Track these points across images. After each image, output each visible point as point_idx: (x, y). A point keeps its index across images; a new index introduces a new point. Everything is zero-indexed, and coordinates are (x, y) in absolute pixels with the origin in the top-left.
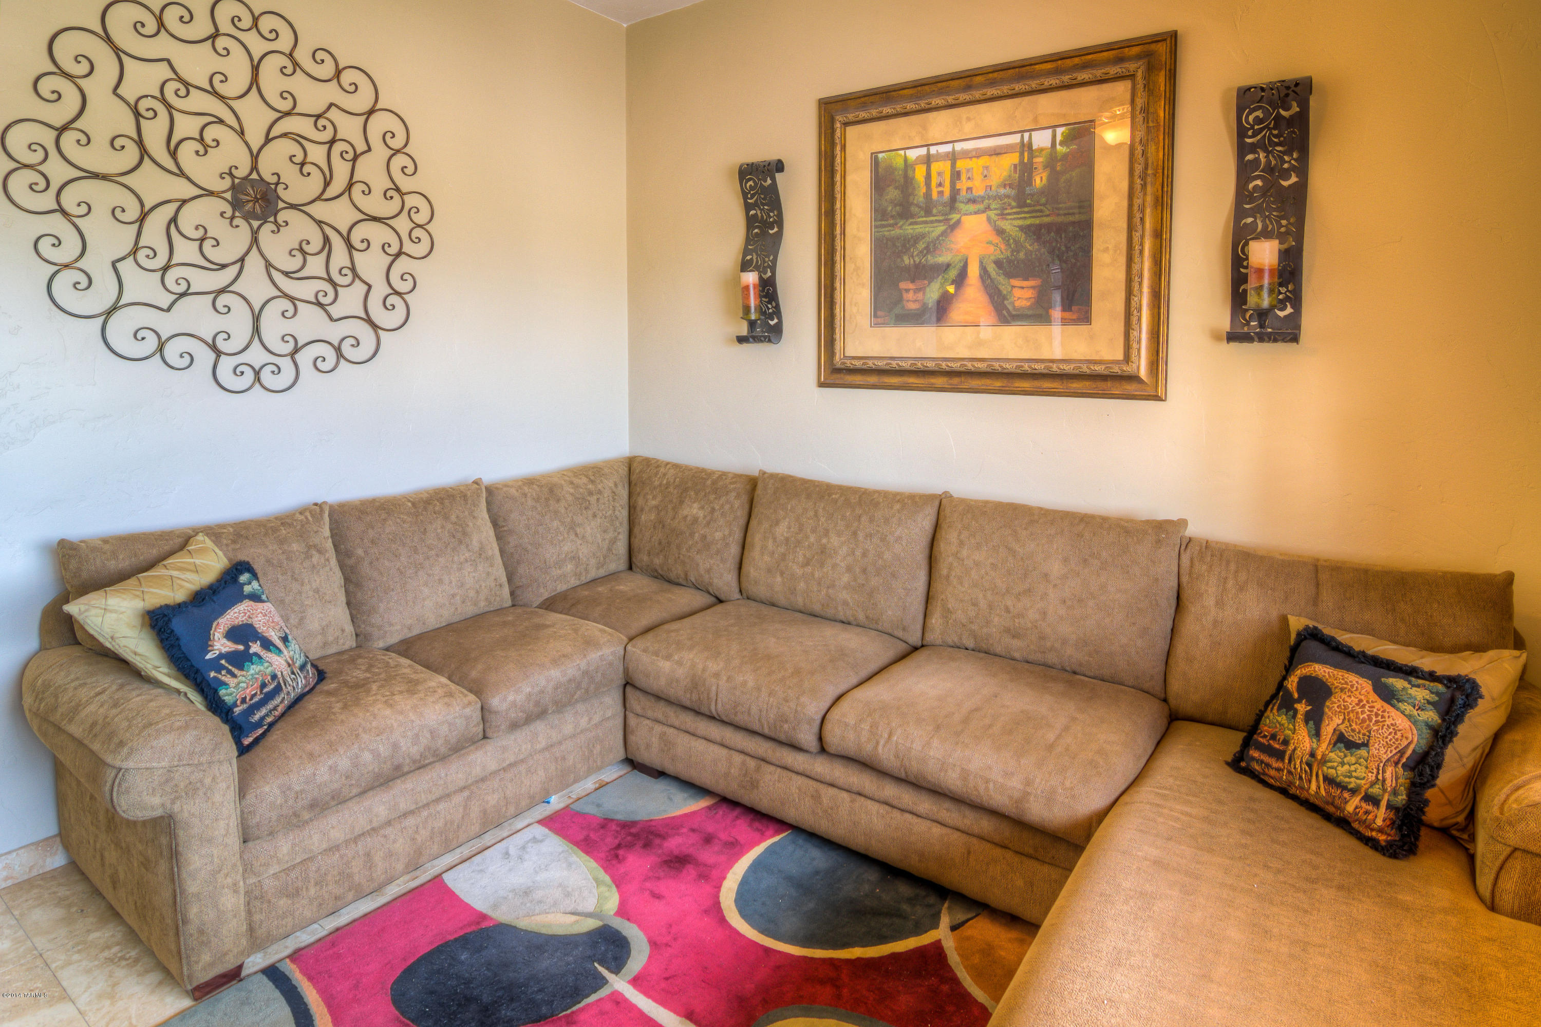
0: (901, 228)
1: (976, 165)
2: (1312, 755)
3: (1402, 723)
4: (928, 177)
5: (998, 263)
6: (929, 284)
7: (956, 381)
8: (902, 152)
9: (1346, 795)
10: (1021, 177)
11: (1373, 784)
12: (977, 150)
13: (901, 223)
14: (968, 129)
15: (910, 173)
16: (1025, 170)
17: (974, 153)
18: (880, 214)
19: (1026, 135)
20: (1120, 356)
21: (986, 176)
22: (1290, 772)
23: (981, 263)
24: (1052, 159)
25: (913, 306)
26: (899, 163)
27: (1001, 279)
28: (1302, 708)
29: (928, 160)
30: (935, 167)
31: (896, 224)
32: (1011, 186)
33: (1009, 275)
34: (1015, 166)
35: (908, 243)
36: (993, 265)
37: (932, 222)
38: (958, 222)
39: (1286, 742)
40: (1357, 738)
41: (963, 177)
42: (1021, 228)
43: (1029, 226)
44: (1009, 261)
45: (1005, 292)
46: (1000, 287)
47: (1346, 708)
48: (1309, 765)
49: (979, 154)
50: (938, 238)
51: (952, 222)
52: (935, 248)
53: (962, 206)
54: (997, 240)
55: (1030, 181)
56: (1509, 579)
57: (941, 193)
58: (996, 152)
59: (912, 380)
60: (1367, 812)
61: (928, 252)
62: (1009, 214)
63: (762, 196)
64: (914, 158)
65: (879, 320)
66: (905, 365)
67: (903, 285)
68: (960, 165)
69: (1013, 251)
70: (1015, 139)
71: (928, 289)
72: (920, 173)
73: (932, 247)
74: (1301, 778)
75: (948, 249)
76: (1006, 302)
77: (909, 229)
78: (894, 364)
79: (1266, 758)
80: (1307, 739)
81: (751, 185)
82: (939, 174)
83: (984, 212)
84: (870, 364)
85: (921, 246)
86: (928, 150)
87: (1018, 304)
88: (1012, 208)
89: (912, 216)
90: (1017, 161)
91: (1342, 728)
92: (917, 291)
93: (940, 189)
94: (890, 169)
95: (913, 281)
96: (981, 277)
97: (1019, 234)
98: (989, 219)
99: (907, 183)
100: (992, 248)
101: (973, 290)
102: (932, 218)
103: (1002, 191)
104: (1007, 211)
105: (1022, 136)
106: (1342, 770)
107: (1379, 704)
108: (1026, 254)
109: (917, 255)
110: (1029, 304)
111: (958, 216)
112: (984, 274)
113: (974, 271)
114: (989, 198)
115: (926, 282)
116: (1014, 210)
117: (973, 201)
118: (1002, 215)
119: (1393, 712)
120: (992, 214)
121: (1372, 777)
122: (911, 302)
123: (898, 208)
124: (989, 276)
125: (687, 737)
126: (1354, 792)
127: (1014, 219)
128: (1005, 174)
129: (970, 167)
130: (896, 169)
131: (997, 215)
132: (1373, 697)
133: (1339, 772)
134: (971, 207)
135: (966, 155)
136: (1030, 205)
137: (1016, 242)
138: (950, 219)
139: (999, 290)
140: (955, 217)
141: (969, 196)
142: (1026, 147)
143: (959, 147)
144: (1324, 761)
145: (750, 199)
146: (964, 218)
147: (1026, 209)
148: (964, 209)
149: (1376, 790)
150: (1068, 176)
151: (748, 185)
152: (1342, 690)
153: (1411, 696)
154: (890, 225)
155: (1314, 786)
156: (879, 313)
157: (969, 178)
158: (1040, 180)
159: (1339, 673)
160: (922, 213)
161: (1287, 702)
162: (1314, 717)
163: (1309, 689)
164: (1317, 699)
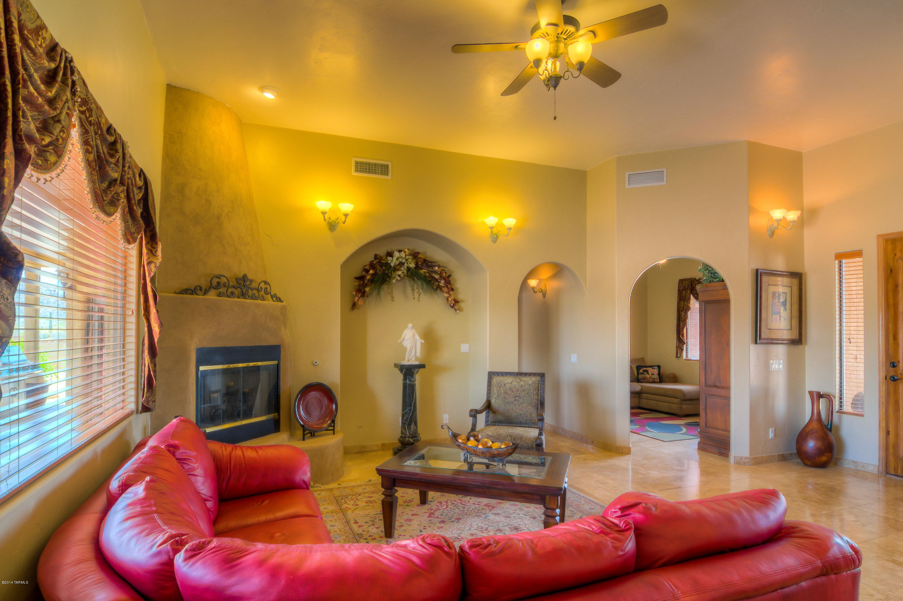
40: (653, 374)
47: (650, 371)
48: (651, 378)
60: (658, 379)
91: (651, 373)
107: (653, 370)
126: (656, 379)
133: (654, 378)
161: (642, 374)
162: (648, 373)
163: (644, 371)
164: (647, 371)
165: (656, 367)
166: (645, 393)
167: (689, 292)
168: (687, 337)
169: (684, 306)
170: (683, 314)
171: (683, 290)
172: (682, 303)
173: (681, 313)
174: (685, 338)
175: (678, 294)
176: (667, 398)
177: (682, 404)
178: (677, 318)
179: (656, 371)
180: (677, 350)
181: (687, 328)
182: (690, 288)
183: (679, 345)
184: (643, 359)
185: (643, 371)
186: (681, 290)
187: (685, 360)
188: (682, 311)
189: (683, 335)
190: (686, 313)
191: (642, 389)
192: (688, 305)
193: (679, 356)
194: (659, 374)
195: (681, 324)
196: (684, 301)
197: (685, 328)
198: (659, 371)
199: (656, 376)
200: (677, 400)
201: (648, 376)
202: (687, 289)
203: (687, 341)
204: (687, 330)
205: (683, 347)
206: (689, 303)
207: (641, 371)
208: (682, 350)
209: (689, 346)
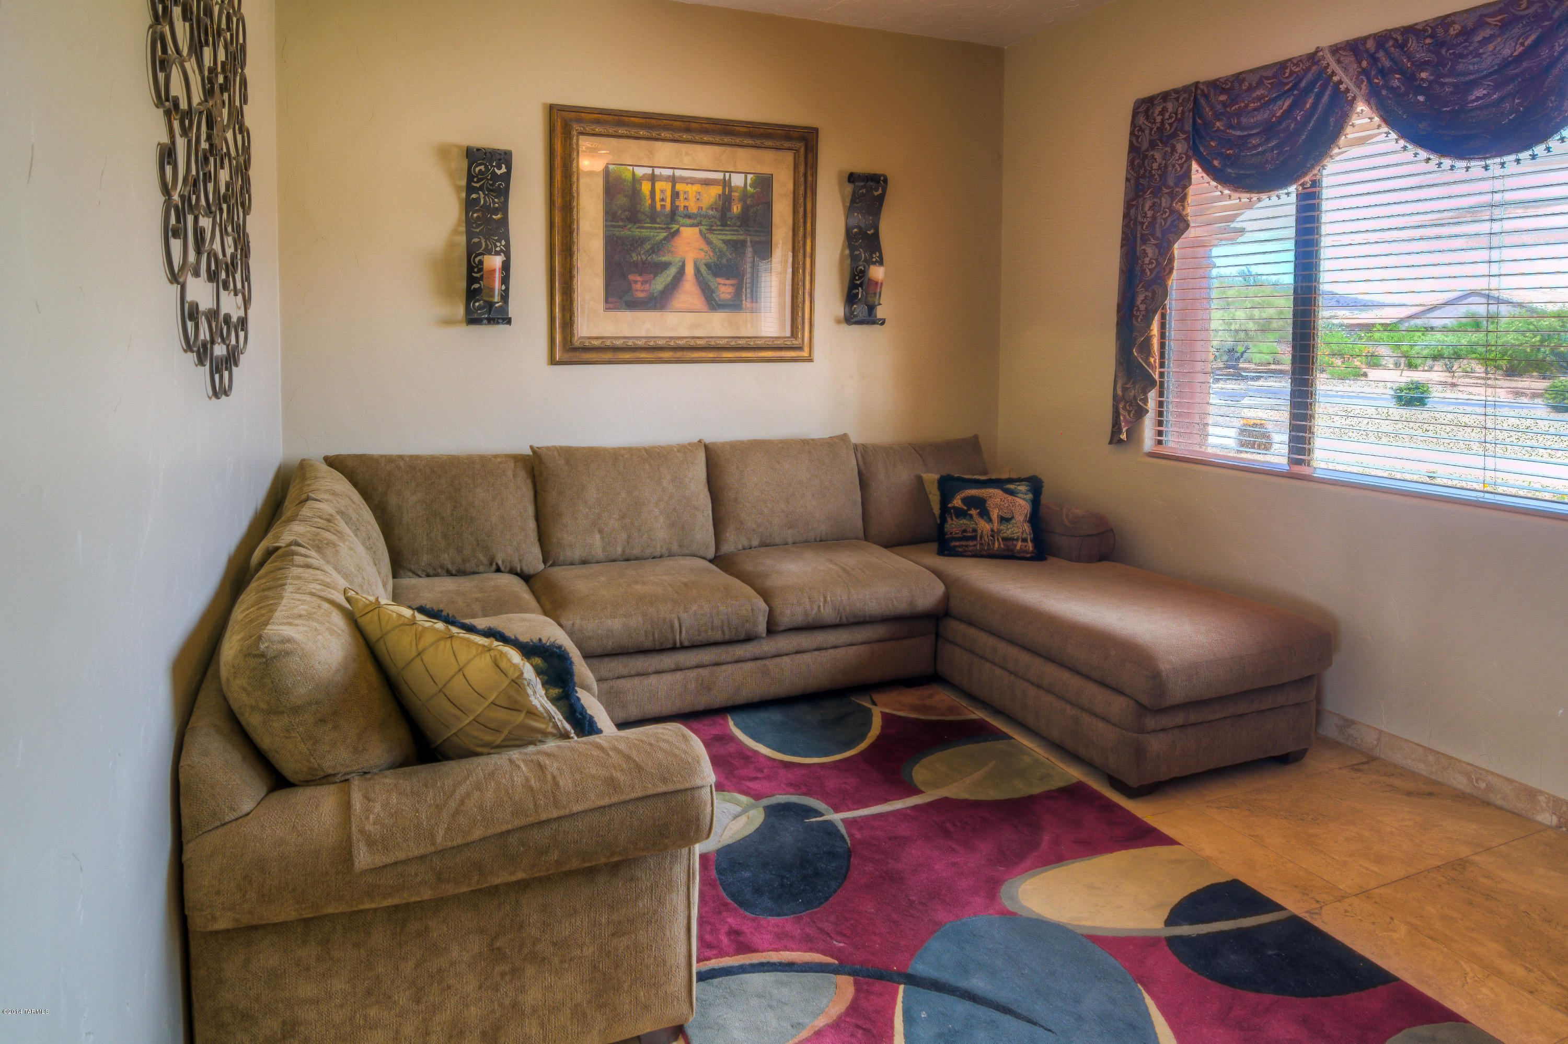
0: (629, 229)
1: (692, 189)
2: (992, 531)
3: (1022, 502)
4: (653, 192)
5: (708, 266)
6: (654, 277)
7: (679, 354)
8: (631, 168)
9: (1015, 542)
10: (724, 204)
11: (1022, 533)
12: (691, 178)
13: (630, 226)
14: (686, 161)
15: (637, 186)
16: (726, 200)
17: (689, 181)
18: (610, 215)
19: (727, 175)
20: (788, 334)
21: (698, 199)
22: (981, 544)
23: (695, 264)
24: (744, 195)
25: (641, 295)
26: (628, 176)
27: (710, 277)
28: (973, 512)
29: (653, 178)
30: (659, 185)
31: (626, 226)
32: (716, 209)
33: (716, 275)
34: (719, 195)
35: (636, 243)
36: (704, 266)
37: (656, 228)
38: (678, 231)
39: (975, 530)
40: (1009, 516)
41: (681, 197)
42: (724, 241)
43: (729, 241)
44: (716, 265)
45: (713, 287)
46: (709, 283)
47: (997, 504)
48: (993, 536)
49: (693, 181)
50: (661, 241)
51: (672, 230)
52: (659, 250)
53: (680, 219)
54: (706, 248)
55: (729, 209)
56: (976, 437)
57: (663, 206)
58: (707, 183)
59: (643, 355)
60: (1026, 546)
61: (653, 252)
62: (716, 230)
63: (491, 182)
64: (641, 175)
65: (611, 305)
66: (640, 343)
67: (632, 277)
68: (679, 187)
69: (718, 258)
70: (719, 176)
71: (653, 282)
72: (646, 187)
73: (657, 248)
74: (989, 544)
75: (669, 252)
76: (714, 295)
77: (637, 232)
78: (630, 343)
79: (962, 543)
80: (986, 525)
81: (481, 170)
82: (662, 191)
83: (696, 226)
84: (608, 343)
85: (647, 246)
86: (653, 171)
87: (723, 296)
88: (717, 226)
89: (639, 221)
90: (720, 192)
91: (1000, 513)
92: (644, 283)
93: (663, 203)
94: (620, 180)
95: (640, 275)
96: (695, 275)
97: (723, 246)
98: (701, 231)
99: (634, 192)
100: (703, 254)
101: (689, 282)
102: (656, 225)
103: (711, 212)
104: (714, 228)
105: (725, 175)
106: (1009, 532)
107: (1010, 498)
108: (727, 260)
109: (644, 254)
110: (729, 297)
111: (678, 226)
112: (697, 270)
113: (690, 270)
114: (701, 216)
115: (652, 276)
116: (719, 228)
117: (689, 216)
118: (710, 230)
119: (1018, 500)
120: (703, 228)
121: (1021, 530)
122: (640, 290)
123: (627, 213)
124: (702, 275)
125: (636, 681)
126: (1017, 540)
127: (719, 234)
128: (713, 200)
129: (686, 190)
130: (625, 180)
131: (707, 230)
132: (1006, 496)
133: (1008, 533)
134: (688, 221)
135: (684, 180)
136: (729, 226)
137: (720, 251)
138: (671, 228)
139: (709, 286)
140: (675, 227)
141: (685, 212)
142: (726, 183)
143: (678, 173)
144: (999, 531)
145: (475, 182)
146: (682, 229)
147: (727, 228)
148: (682, 222)
149: (1025, 536)
150: (755, 209)
151: (477, 169)
152: (990, 497)
153: (1020, 490)
154: (620, 227)
155: (996, 545)
156: (610, 299)
157: (686, 199)
158: (736, 209)
159: (983, 491)
160: (648, 220)
161: (960, 513)
162: (985, 514)
163: (972, 502)
164: (980, 505)
165: (1022, 488)
166: (961, 620)
167: (1181, 147)
168: (1162, 355)
169: (1154, 217)
170: (1150, 251)
171: (1153, 145)
172: (1148, 204)
173: (1140, 248)
174: (1155, 359)
175: (1131, 163)
176: (1065, 675)
177: (1142, 731)
178: (1122, 272)
179: (1021, 505)
180: (1116, 414)
181: (1163, 316)
182: (1188, 126)
183: (1125, 390)
184: (972, 445)
185: (965, 500)
186: (1145, 145)
187: (1152, 455)
188: (1145, 240)
189: (1146, 348)
190: (1165, 251)
191: (947, 597)
192: (1177, 206)
193: (1124, 437)
194: (1035, 518)
195: (1140, 297)
196: (1156, 193)
197: (1157, 317)
198: (1036, 503)
199: (1020, 528)
200: (1118, 706)
201: (984, 527)
202: (1174, 135)
203: (1162, 375)
204: (1163, 326)
205: (1145, 401)
206: (1184, 198)
207: (957, 502)
208: (1140, 413)
209: (1171, 397)
